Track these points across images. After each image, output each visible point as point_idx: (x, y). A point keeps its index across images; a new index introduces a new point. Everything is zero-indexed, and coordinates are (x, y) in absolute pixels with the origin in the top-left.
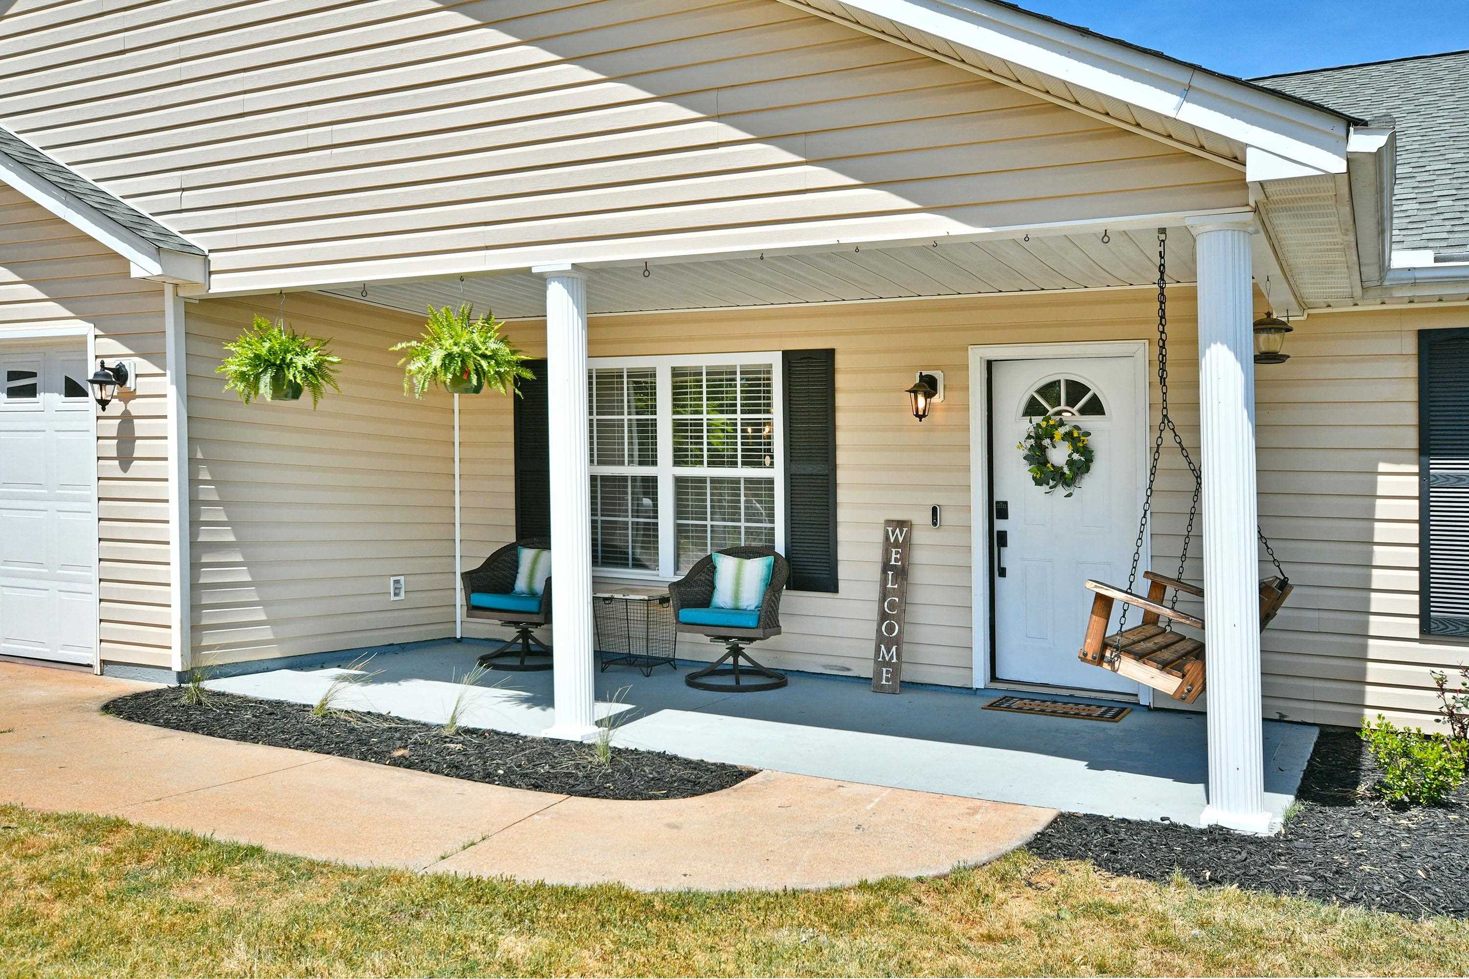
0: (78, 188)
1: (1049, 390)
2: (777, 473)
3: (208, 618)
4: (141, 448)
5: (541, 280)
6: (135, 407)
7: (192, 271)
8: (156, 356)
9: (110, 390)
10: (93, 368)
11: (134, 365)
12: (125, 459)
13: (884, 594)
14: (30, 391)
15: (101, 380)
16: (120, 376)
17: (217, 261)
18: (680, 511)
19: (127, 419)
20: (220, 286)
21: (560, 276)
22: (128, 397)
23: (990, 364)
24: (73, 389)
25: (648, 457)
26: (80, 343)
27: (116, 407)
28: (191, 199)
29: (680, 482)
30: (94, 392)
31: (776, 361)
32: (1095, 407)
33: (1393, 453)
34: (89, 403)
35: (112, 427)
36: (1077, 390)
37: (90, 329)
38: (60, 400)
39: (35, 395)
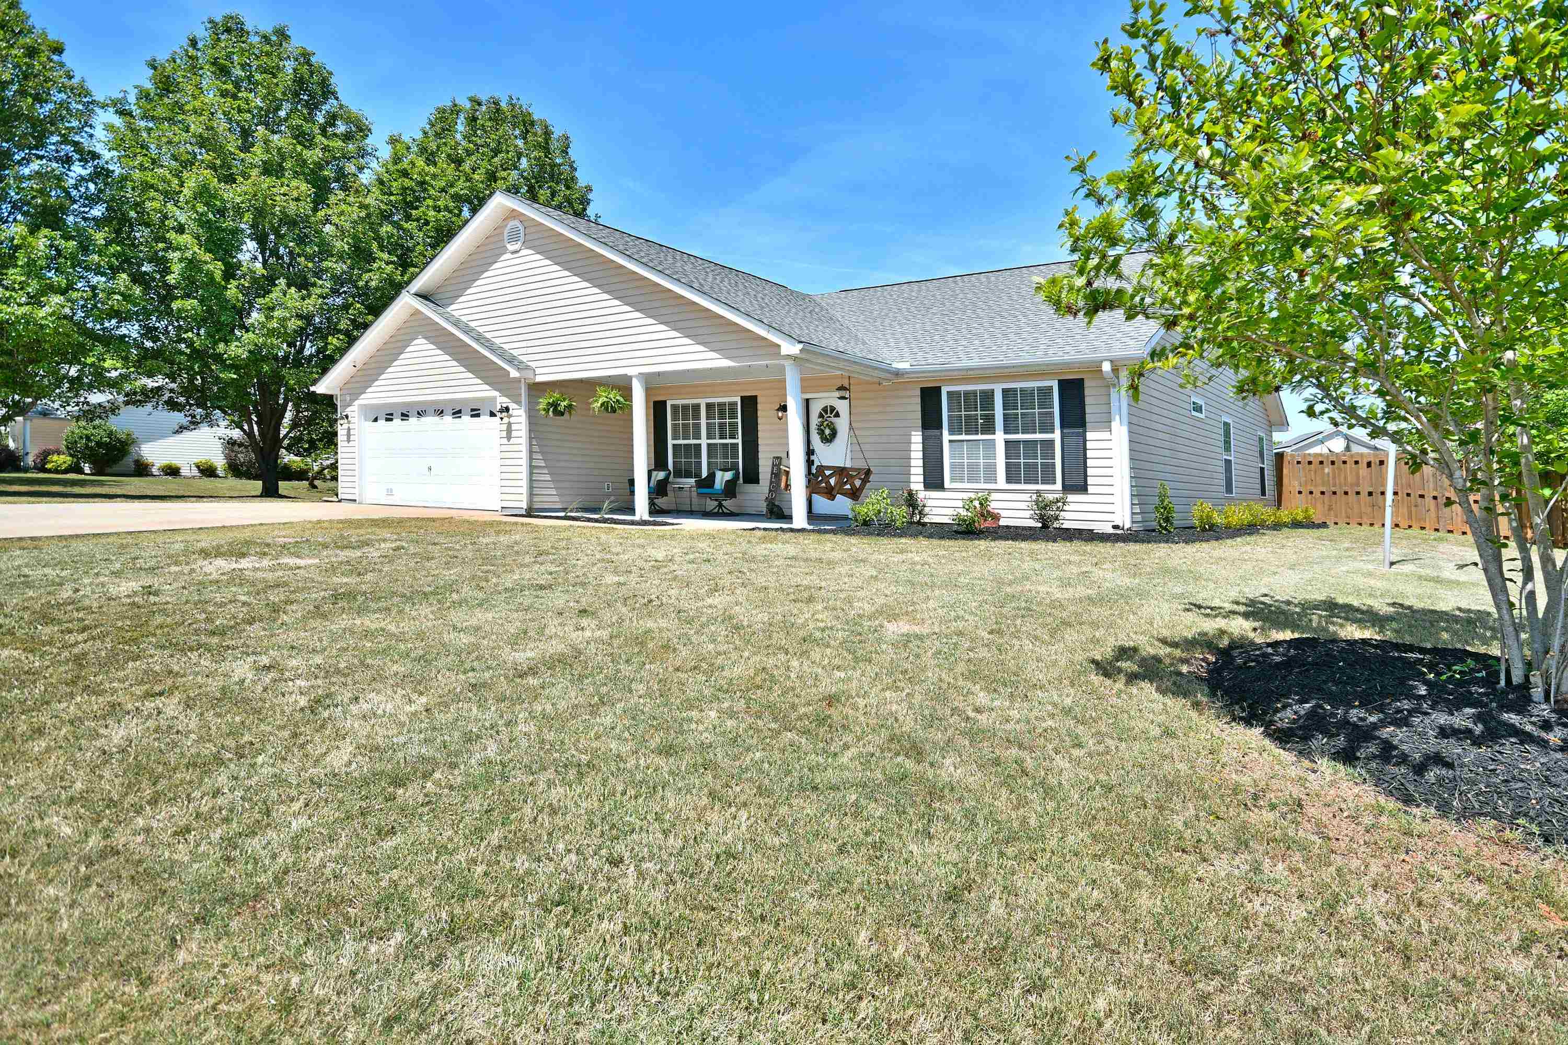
0: (495, 347)
1: (825, 409)
2: (739, 441)
3: (536, 491)
4: (514, 434)
5: (630, 378)
6: (512, 420)
7: (529, 374)
8: (518, 403)
9: (504, 414)
10: (499, 407)
11: (512, 406)
12: (509, 437)
13: (771, 482)
14: (478, 415)
15: (501, 411)
16: (507, 409)
17: (538, 371)
18: (709, 456)
19: (509, 424)
20: (539, 379)
21: (636, 376)
22: (510, 416)
23: (807, 401)
24: (492, 414)
25: (698, 437)
26: (495, 398)
27: (506, 420)
28: (530, 350)
29: (709, 445)
30: (499, 415)
31: (738, 400)
32: (837, 415)
33: (915, 428)
34: (497, 419)
35: (504, 427)
36: (833, 409)
37: (496, 394)
38: (488, 418)
39: (480, 416)
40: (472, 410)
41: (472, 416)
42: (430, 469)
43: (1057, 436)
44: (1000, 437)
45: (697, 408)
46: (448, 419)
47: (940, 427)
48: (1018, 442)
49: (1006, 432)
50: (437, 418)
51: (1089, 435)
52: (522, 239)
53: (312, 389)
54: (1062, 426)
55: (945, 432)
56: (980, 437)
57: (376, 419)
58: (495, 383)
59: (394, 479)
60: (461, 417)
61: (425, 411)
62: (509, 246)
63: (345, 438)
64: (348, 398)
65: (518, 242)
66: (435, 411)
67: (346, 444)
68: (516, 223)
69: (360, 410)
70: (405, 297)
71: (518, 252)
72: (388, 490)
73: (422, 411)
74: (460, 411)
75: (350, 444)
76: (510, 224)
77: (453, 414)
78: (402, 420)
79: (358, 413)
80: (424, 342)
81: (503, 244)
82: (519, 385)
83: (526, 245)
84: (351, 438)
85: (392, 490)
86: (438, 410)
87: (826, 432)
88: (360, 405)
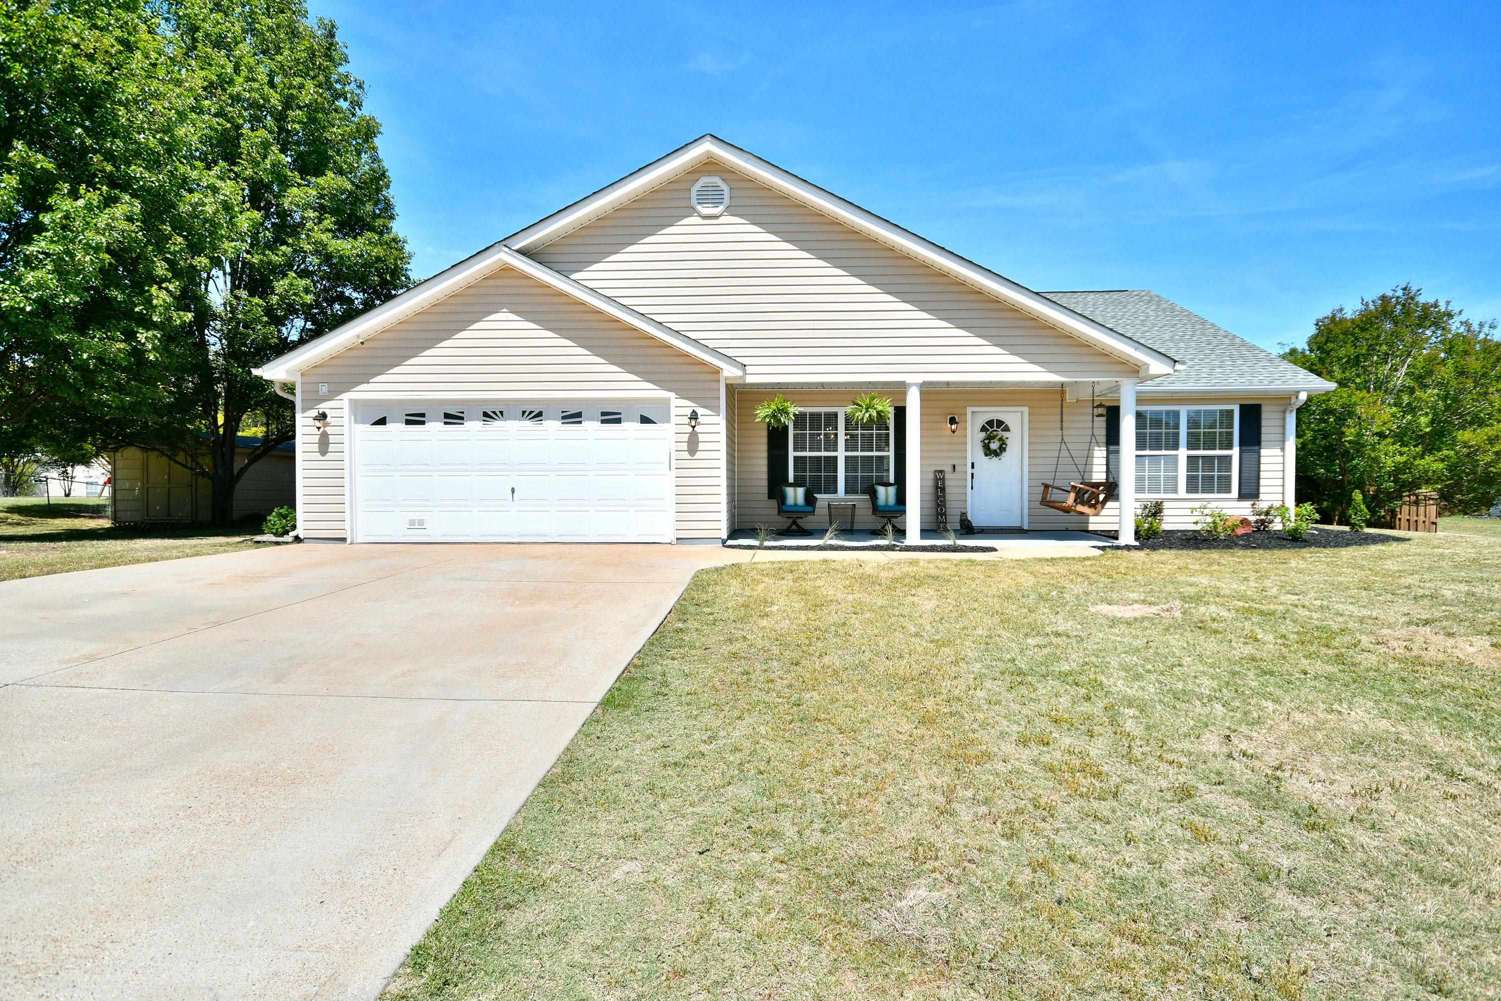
1: (990, 423)
2: (891, 454)
4: (702, 446)
6: (699, 428)
8: (712, 407)
10: (674, 412)
11: (701, 411)
12: (693, 450)
14: (616, 421)
18: (847, 470)
19: (694, 434)
22: (697, 424)
24: (647, 421)
25: (832, 449)
26: (669, 400)
27: (689, 429)
29: (847, 458)
32: (1007, 429)
33: (1099, 444)
35: (684, 437)
36: (1000, 423)
37: (672, 395)
38: (638, 425)
39: (620, 423)
40: (603, 414)
41: (603, 422)
42: (513, 491)
43: (1235, 452)
44: (1183, 453)
45: (832, 419)
46: (553, 425)
48: (1197, 457)
49: (1190, 446)
50: (528, 424)
51: (1263, 452)
52: (727, 201)
53: (255, 372)
54: (1241, 444)
56: (1163, 452)
57: (382, 422)
58: (661, 381)
59: (425, 506)
60: (580, 422)
61: (501, 413)
62: (699, 207)
63: (316, 447)
64: (324, 389)
65: (716, 204)
66: (524, 412)
67: (318, 456)
68: (716, 180)
69: (351, 407)
70: (499, 252)
71: (716, 217)
72: (412, 522)
73: (494, 413)
74: (579, 415)
75: (329, 456)
76: (704, 180)
77: (563, 418)
78: (446, 423)
79: (346, 412)
80: (513, 317)
81: (685, 203)
82: (714, 385)
83: (731, 210)
84: (331, 448)
85: (421, 522)
86: (531, 412)
87: (994, 446)
88: (350, 400)
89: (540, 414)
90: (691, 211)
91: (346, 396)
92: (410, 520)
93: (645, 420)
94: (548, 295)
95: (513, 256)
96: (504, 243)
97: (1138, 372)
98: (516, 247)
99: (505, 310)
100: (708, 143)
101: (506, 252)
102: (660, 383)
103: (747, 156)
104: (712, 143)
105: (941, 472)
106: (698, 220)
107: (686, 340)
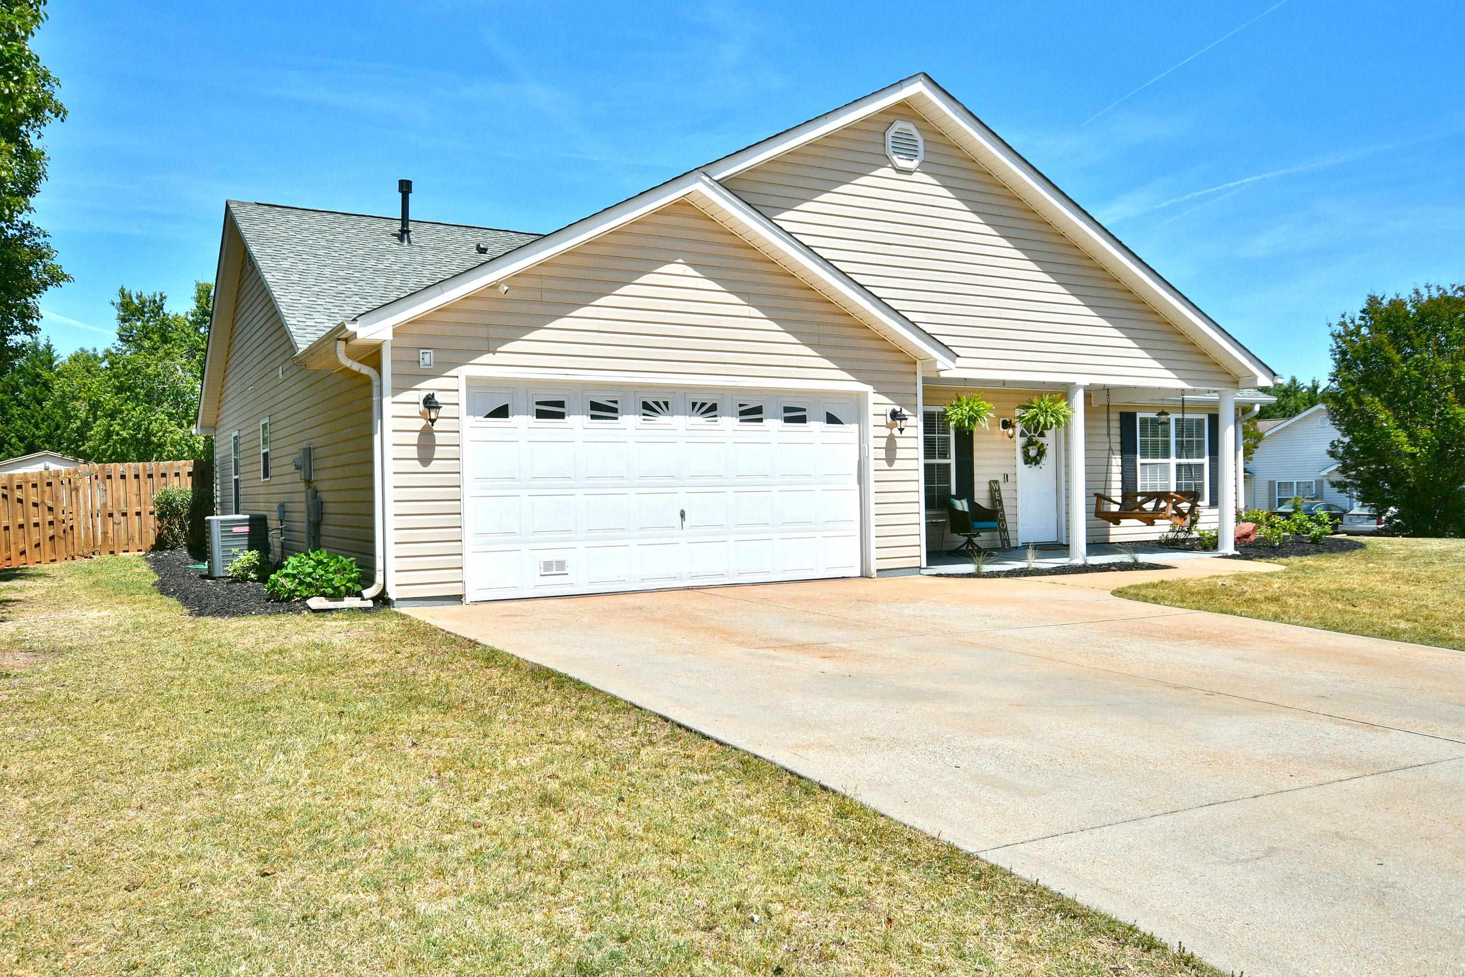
2: (952, 462)
4: (901, 453)
12: (891, 459)
24: (835, 420)
35: (882, 442)
37: (869, 389)
38: (823, 425)
39: (805, 422)
40: (787, 409)
41: (787, 420)
42: (683, 515)
43: (1206, 460)
44: (1173, 461)
46: (729, 423)
47: (1136, 453)
48: (1182, 465)
49: (1178, 454)
50: (699, 420)
52: (921, 155)
55: (1138, 456)
57: (502, 412)
58: (860, 371)
59: (564, 540)
60: (760, 420)
61: (666, 403)
62: (895, 157)
63: (413, 452)
64: (427, 358)
65: (912, 157)
66: (694, 404)
67: (417, 466)
68: (910, 127)
69: (468, 387)
70: (696, 182)
71: (909, 172)
72: (548, 565)
73: (657, 403)
74: (758, 410)
75: (434, 466)
76: (899, 125)
77: (742, 413)
78: (593, 417)
79: (462, 397)
80: (691, 271)
81: (879, 149)
82: (910, 378)
83: (925, 167)
84: (439, 452)
85: (561, 564)
86: (703, 405)
87: (1033, 452)
88: (469, 379)
89: (713, 408)
90: (885, 160)
91: (464, 371)
92: (545, 563)
93: (831, 419)
94: (730, 245)
95: (712, 188)
96: (704, 169)
97: (1238, 382)
98: (716, 178)
99: (680, 261)
100: (920, 83)
101: (704, 182)
102: (859, 374)
103: (957, 107)
104: (924, 84)
105: (996, 482)
106: (891, 173)
107: (904, 321)
